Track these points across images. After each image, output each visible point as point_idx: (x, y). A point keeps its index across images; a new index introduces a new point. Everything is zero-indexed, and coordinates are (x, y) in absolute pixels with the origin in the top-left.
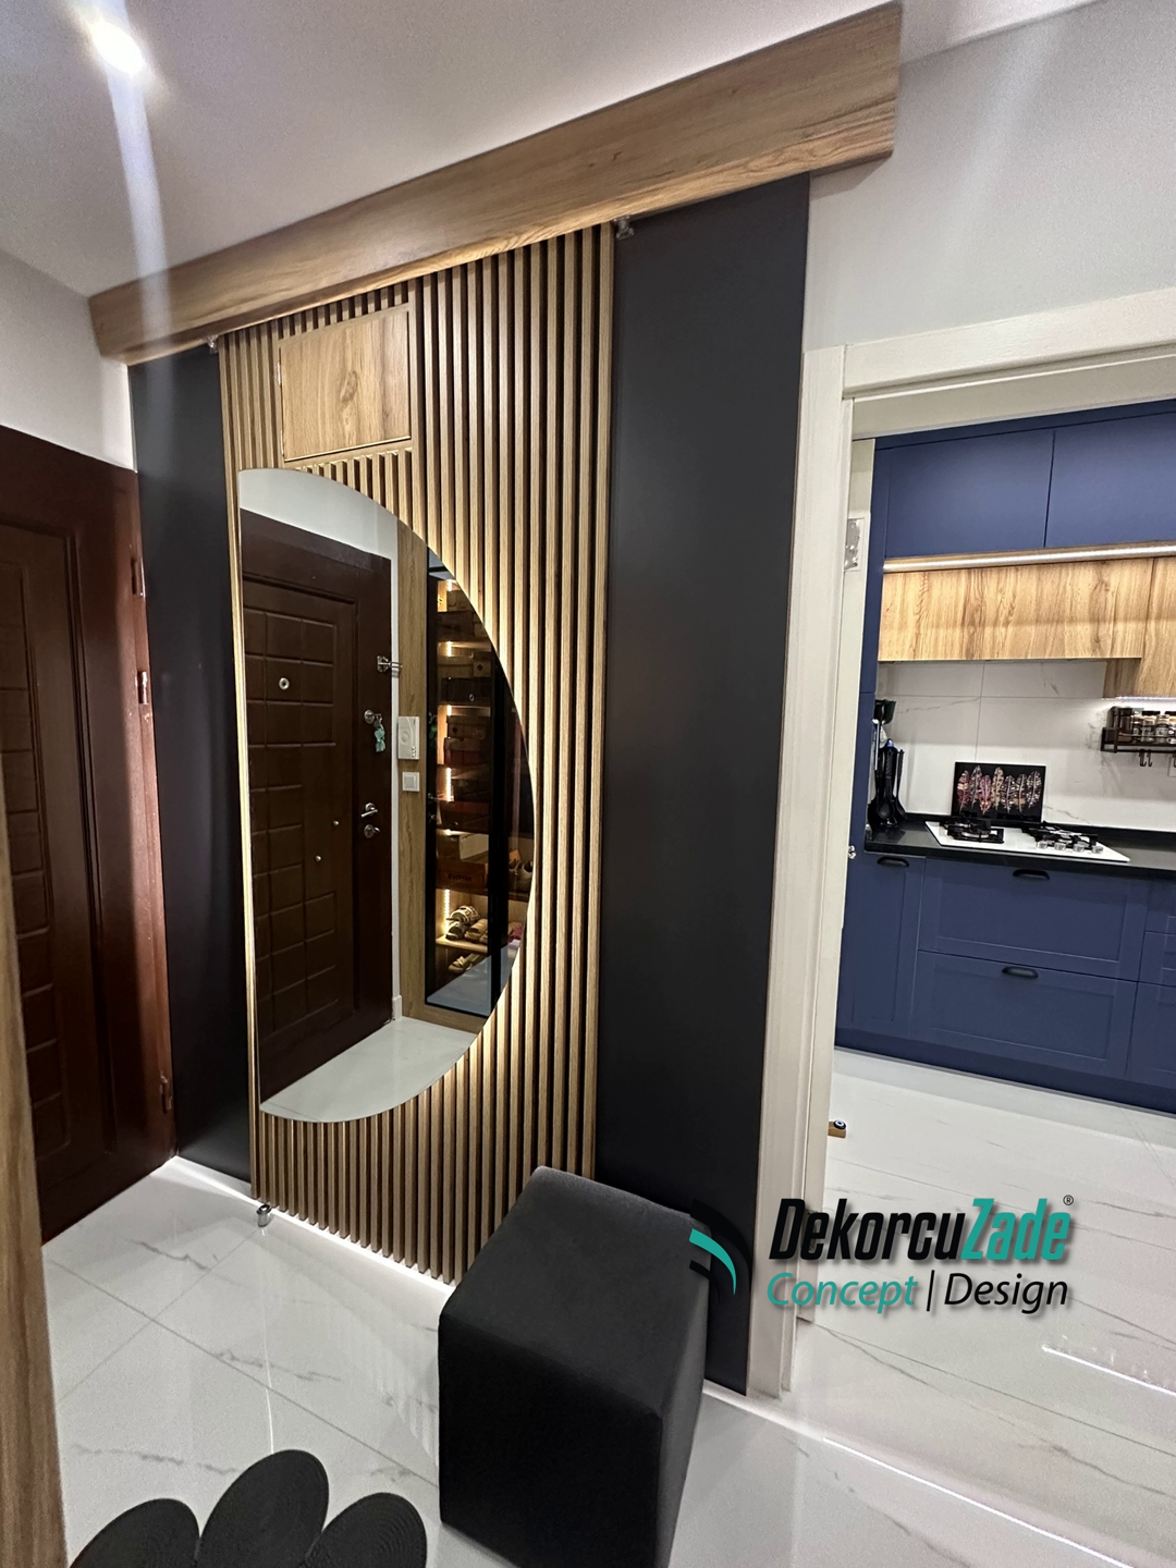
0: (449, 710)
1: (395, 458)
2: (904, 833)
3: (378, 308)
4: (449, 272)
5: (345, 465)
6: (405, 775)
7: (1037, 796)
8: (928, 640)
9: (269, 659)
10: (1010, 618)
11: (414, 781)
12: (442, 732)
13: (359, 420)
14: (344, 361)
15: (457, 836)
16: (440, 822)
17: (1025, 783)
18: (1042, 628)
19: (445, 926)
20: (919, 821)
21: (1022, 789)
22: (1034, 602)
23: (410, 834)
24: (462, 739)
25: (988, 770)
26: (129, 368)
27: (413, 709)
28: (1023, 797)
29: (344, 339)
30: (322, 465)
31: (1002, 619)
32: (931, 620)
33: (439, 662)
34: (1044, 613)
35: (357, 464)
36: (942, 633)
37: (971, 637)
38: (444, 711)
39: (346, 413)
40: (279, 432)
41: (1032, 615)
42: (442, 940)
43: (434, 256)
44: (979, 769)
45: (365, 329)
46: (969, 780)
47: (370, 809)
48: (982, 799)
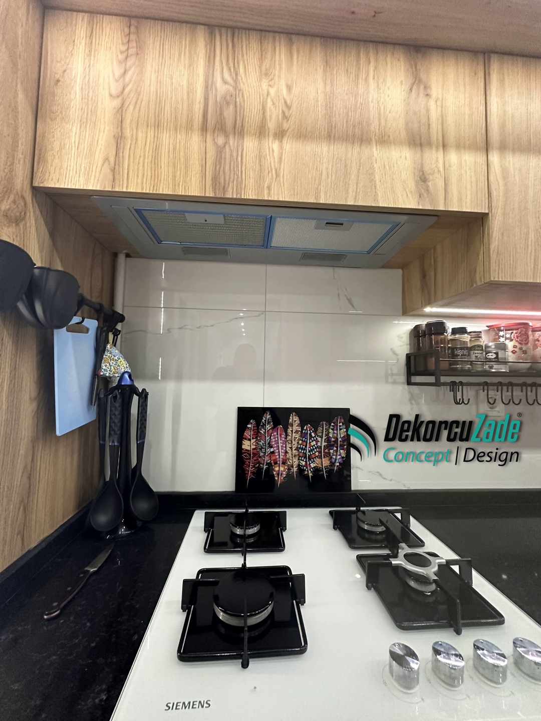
7: (343, 453)
8: (139, 151)
21: (324, 444)
22: (321, 105)
25: (281, 417)
28: (327, 455)
32: (144, 111)
34: (338, 127)
36: (166, 140)
37: (220, 151)
44: (268, 416)
46: (257, 435)
48: (276, 463)
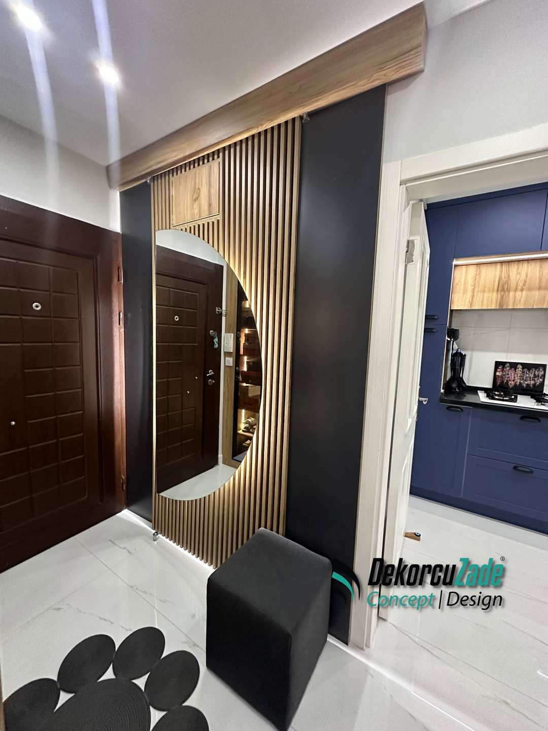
0: (247, 331)
1: (213, 223)
2: (465, 396)
3: (208, 161)
4: (235, 144)
5: (194, 226)
6: (227, 358)
7: (541, 380)
8: (478, 299)
9: (170, 308)
10: (524, 288)
11: (230, 361)
12: (243, 340)
13: (200, 208)
14: (195, 184)
15: (248, 386)
16: (241, 380)
17: (535, 372)
18: (542, 292)
19: (242, 426)
20: (474, 390)
21: (532, 376)
22: (538, 279)
23: (228, 385)
24: (250, 343)
25: (514, 365)
26: (120, 192)
27: (231, 330)
28: (533, 380)
29: (195, 176)
30: (186, 227)
31: (519, 288)
32: (480, 288)
33: (243, 310)
34: (543, 285)
35: (199, 225)
36: (486, 295)
37: (502, 297)
38: (243, 331)
39: (195, 206)
40: (171, 215)
41: (537, 286)
42: (240, 432)
43: (229, 138)
44: (508, 365)
45: (203, 170)
46: (503, 370)
47: (211, 373)
48: (510, 380)
